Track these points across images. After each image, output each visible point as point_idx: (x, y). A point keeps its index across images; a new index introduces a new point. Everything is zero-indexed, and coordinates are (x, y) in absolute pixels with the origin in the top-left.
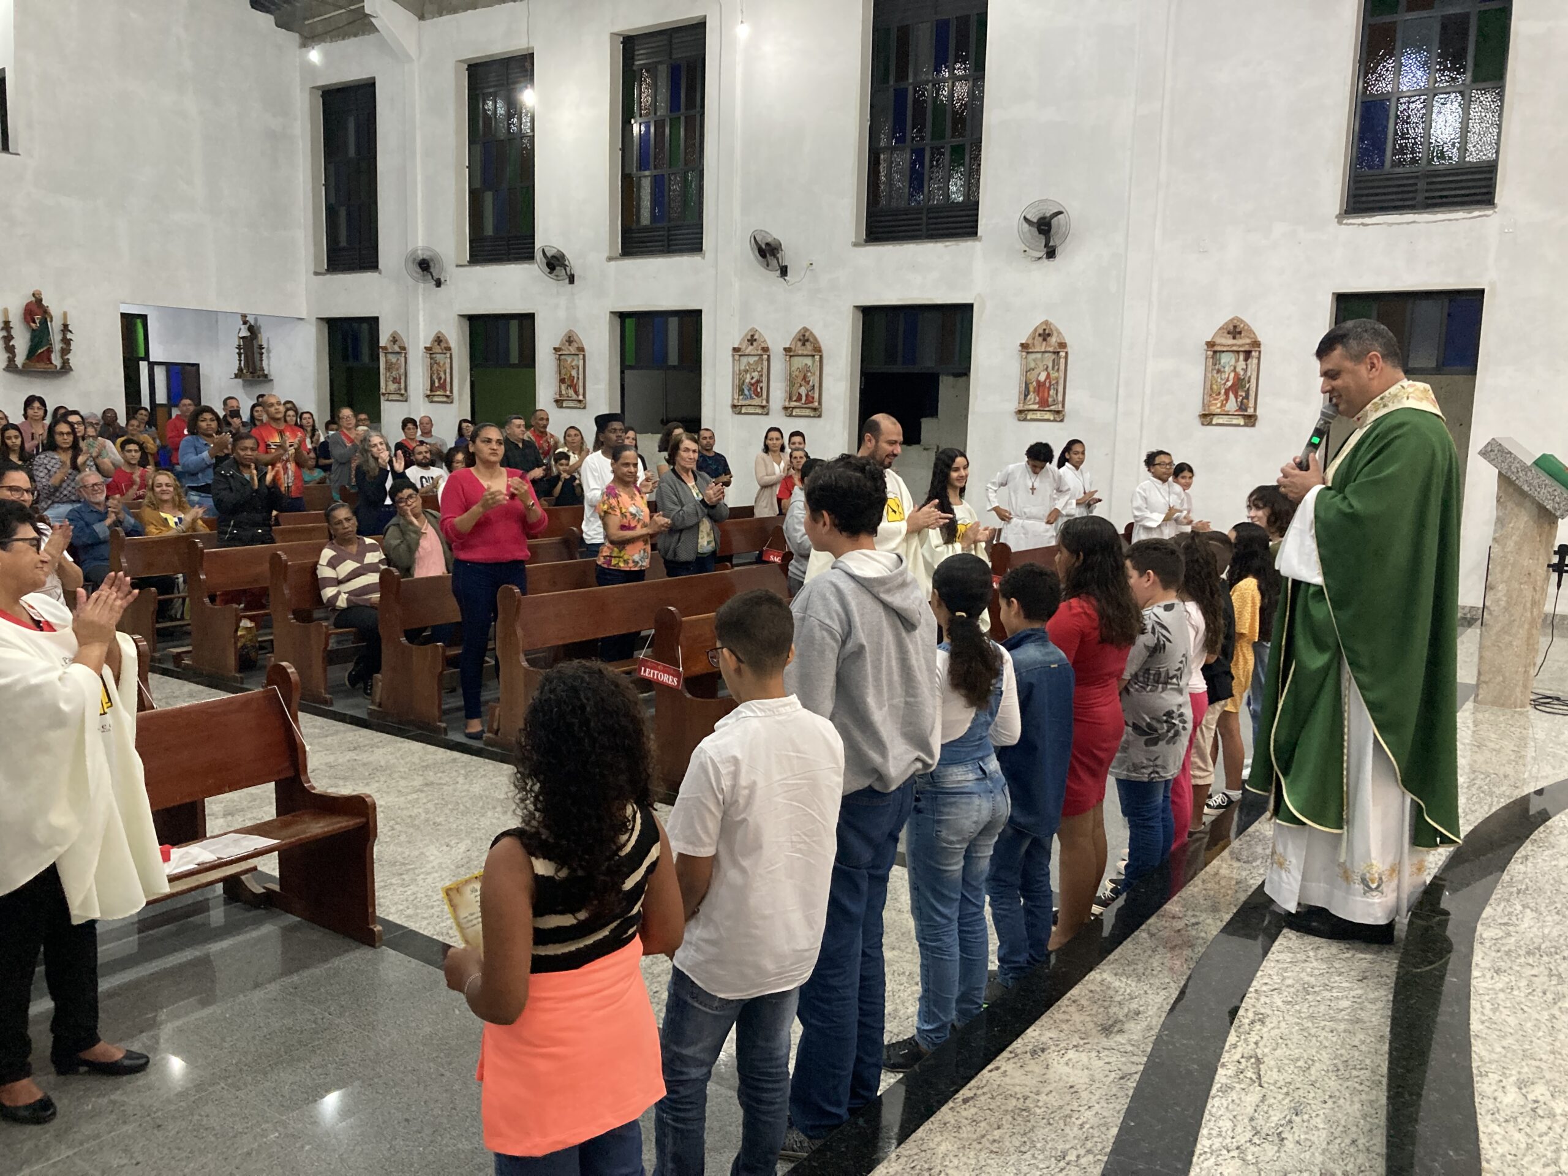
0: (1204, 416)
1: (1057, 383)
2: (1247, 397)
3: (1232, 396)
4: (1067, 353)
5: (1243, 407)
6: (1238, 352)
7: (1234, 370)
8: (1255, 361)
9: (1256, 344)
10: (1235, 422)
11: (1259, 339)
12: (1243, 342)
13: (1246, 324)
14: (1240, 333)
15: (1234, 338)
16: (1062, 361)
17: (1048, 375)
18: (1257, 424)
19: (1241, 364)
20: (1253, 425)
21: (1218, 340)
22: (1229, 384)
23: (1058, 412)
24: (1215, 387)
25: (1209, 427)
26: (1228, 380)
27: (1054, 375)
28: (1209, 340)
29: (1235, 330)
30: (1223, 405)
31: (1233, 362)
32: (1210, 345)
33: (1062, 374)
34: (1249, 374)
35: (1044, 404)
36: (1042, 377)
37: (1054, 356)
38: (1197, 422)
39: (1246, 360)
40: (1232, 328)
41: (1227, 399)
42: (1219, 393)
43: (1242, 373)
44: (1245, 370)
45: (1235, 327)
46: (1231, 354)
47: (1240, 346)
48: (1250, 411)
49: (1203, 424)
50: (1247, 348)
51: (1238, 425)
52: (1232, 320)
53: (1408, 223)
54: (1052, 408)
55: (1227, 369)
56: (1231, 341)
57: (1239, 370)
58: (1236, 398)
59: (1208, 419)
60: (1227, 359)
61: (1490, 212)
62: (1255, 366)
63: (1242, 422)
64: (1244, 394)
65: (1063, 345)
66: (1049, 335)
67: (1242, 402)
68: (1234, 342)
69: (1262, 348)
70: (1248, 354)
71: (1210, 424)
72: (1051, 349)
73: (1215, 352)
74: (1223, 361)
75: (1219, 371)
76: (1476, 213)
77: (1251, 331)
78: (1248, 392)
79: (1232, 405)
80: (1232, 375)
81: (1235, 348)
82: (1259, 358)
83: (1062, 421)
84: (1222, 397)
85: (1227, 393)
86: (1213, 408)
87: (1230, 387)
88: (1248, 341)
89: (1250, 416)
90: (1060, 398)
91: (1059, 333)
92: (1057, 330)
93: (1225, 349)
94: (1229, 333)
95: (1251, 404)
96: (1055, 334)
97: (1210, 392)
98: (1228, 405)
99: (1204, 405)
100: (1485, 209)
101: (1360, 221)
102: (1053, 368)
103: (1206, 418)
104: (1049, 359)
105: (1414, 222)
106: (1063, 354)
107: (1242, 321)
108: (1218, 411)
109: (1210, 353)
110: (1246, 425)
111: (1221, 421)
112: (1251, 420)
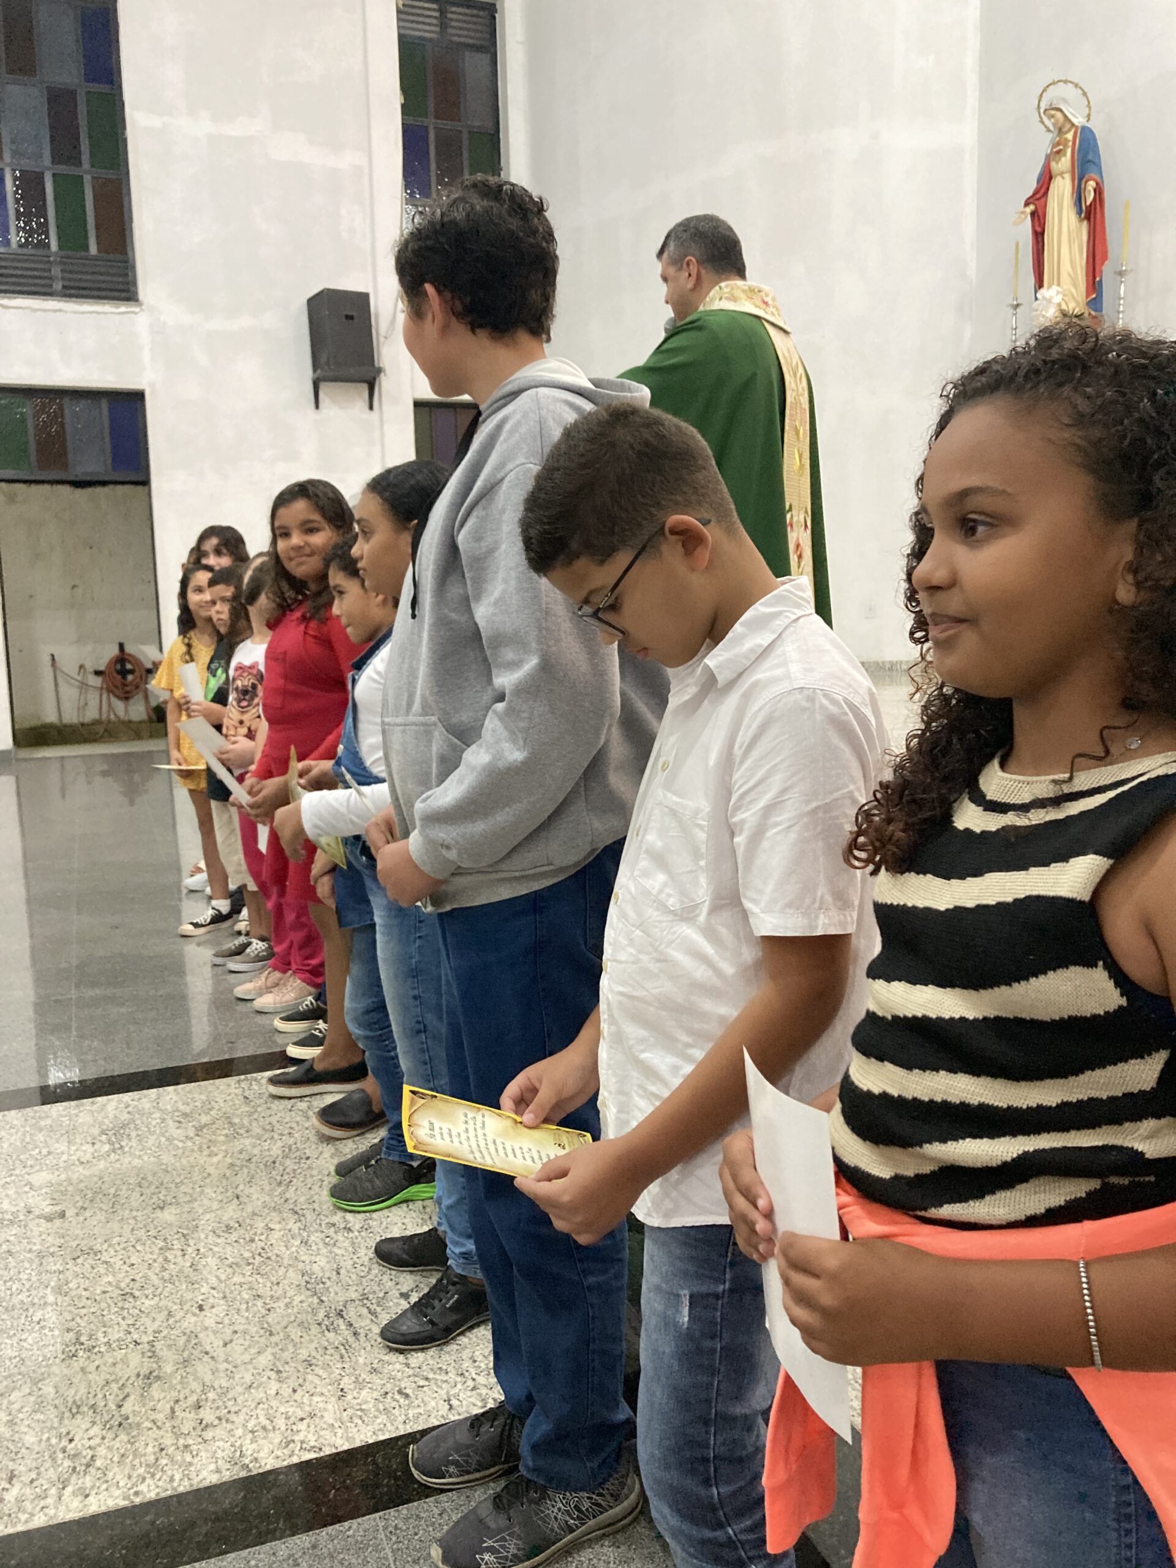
53: (55, 311)
61: (137, 310)
76: (123, 309)
100: (131, 306)
105: (60, 310)
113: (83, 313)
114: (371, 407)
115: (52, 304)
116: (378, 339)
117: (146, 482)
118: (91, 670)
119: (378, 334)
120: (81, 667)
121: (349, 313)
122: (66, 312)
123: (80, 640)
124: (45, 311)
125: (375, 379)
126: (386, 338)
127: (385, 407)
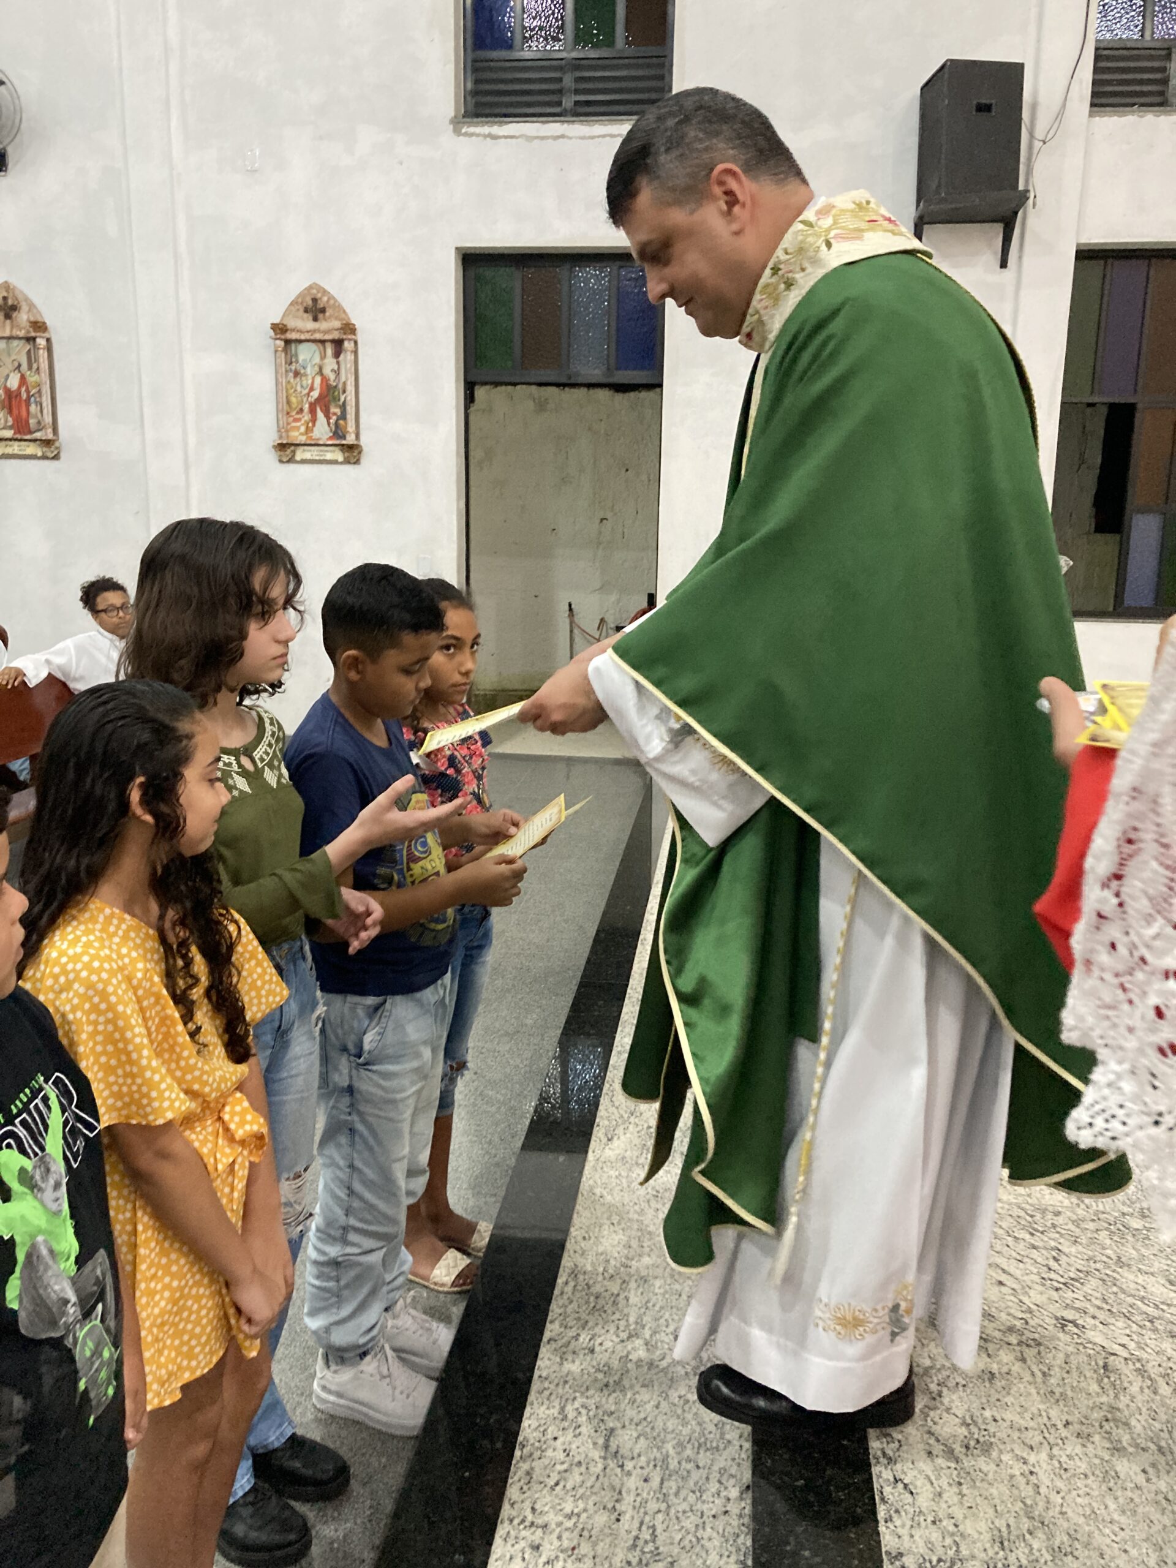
0: (282, 447)
1: (39, 392)
2: (343, 416)
3: (320, 415)
4: (48, 340)
5: (338, 433)
6: (323, 342)
7: (320, 372)
8: (350, 357)
9: (349, 328)
10: (329, 456)
11: (353, 322)
12: (328, 326)
13: (331, 297)
14: (323, 311)
15: (315, 319)
16: (43, 354)
17: (23, 378)
18: (362, 461)
19: (330, 364)
20: (357, 462)
21: (291, 323)
22: (315, 394)
23: (48, 443)
24: (293, 400)
25: (292, 467)
26: (312, 389)
27: (32, 378)
28: (277, 321)
29: (315, 308)
30: (308, 430)
31: (317, 360)
32: (279, 329)
33: (45, 377)
34: (343, 379)
35: (22, 429)
36: (14, 382)
37: (28, 347)
38: (272, 457)
39: (337, 354)
40: (310, 302)
41: (314, 420)
42: (301, 410)
43: (332, 376)
44: (337, 373)
45: (315, 300)
46: (313, 347)
47: (326, 332)
48: (350, 439)
49: (281, 461)
50: (336, 335)
51: (334, 462)
52: (310, 287)
54: (38, 435)
55: (309, 370)
56: (311, 325)
57: (327, 371)
58: (328, 418)
59: (289, 451)
60: (306, 354)
62: (350, 365)
63: (341, 458)
64: (338, 411)
65: (39, 326)
66: (14, 308)
67: (336, 424)
68: (315, 325)
69: (360, 337)
70: (338, 344)
71: (291, 460)
72: (22, 334)
73: (288, 342)
74: (301, 358)
75: (297, 374)
77: (339, 308)
78: (343, 407)
79: (322, 429)
80: (318, 380)
81: (318, 336)
82: (356, 352)
83: (56, 457)
84: (307, 417)
85: (313, 411)
86: (295, 434)
87: (318, 400)
88: (337, 324)
89: (351, 448)
90: (48, 419)
91: (32, 306)
92: (27, 299)
93: (303, 337)
94: (306, 311)
95: (351, 427)
96: (25, 307)
97: (287, 409)
98: (315, 429)
99: (279, 431)
101: (486, 130)
102: (30, 368)
103: (285, 449)
104: (20, 350)
105: (563, 136)
106: (41, 342)
107: (325, 292)
108: (303, 439)
109: (282, 343)
110: (347, 461)
111: (308, 456)
112: (352, 453)
113: (592, 138)
114: (1004, 264)
115: (554, 128)
116: (1030, 147)
117: (657, 385)
118: (613, 626)
119: (1032, 136)
120: (602, 620)
121: (984, 101)
122: (570, 138)
123: (603, 588)
124: (543, 138)
125: (1016, 213)
126: (1044, 143)
127: (1025, 259)
